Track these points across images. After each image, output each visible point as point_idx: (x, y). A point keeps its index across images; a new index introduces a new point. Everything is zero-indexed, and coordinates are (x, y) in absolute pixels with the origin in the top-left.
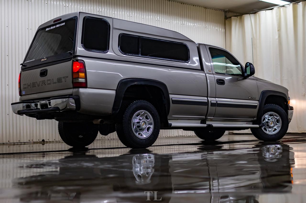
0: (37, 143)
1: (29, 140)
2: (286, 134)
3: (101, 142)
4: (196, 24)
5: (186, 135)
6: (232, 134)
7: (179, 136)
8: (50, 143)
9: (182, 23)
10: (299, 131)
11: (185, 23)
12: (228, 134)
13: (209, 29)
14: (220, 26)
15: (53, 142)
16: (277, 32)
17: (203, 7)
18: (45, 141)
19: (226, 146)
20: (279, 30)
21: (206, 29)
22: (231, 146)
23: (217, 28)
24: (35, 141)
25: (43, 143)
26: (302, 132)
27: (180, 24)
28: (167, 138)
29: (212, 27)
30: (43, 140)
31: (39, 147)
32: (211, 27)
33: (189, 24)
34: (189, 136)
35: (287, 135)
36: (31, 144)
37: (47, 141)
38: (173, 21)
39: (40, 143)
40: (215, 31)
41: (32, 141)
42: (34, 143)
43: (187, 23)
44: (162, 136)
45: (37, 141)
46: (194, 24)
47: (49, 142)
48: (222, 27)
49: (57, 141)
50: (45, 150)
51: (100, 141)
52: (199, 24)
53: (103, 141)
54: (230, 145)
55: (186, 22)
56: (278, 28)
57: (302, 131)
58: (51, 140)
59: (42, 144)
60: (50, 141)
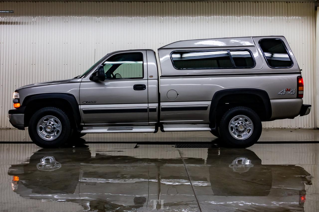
17: (285, 2)
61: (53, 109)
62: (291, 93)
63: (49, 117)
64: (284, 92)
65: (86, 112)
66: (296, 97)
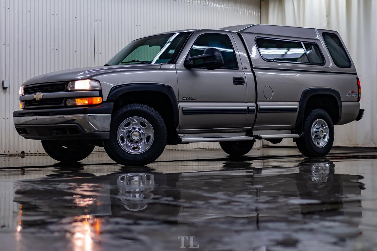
0: (15, 155)
1: (4, 152)
2: (332, 148)
3: (97, 156)
4: (224, 5)
5: (207, 148)
6: (266, 146)
7: (199, 148)
8: (32, 156)
9: (205, 4)
10: (350, 145)
11: (208, 4)
12: (262, 146)
13: (239, 13)
14: (255, 9)
15: (35, 155)
16: (325, 18)
18: (25, 153)
19: (256, 164)
20: (328, 15)
21: (236, 12)
22: (266, 164)
23: (250, 11)
24: (12, 153)
25: (22, 156)
26: (354, 146)
27: (202, 5)
28: (183, 151)
29: (244, 10)
30: (23, 152)
31: (17, 160)
32: (242, 10)
33: (214, 4)
34: (211, 148)
35: (333, 150)
36: (6, 156)
37: (28, 153)
38: (194, 1)
39: (19, 155)
40: (247, 14)
41: (7, 153)
42: (11, 155)
43: (211, 4)
44: (177, 149)
45: (15, 153)
46: (221, 6)
47: (30, 154)
48: (257, 10)
49: (40, 153)
50: (25, 166)
51: (97, 154)
52: (227, 5)
53: (101, 154)
54: (264, 162)
55: (210, 2)
56: (326, 13)
57: (353, 144)
58: (33, 152)
59: (20, 157)
60: (32, 154)
61: (140, 106)
62: (354, 95)
63: (130, 120)
64: (350, 94)
65: (187, 112)
66: (357, 100)
